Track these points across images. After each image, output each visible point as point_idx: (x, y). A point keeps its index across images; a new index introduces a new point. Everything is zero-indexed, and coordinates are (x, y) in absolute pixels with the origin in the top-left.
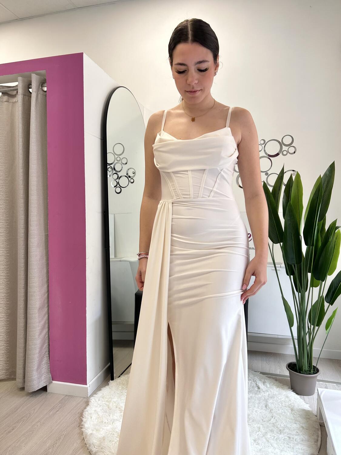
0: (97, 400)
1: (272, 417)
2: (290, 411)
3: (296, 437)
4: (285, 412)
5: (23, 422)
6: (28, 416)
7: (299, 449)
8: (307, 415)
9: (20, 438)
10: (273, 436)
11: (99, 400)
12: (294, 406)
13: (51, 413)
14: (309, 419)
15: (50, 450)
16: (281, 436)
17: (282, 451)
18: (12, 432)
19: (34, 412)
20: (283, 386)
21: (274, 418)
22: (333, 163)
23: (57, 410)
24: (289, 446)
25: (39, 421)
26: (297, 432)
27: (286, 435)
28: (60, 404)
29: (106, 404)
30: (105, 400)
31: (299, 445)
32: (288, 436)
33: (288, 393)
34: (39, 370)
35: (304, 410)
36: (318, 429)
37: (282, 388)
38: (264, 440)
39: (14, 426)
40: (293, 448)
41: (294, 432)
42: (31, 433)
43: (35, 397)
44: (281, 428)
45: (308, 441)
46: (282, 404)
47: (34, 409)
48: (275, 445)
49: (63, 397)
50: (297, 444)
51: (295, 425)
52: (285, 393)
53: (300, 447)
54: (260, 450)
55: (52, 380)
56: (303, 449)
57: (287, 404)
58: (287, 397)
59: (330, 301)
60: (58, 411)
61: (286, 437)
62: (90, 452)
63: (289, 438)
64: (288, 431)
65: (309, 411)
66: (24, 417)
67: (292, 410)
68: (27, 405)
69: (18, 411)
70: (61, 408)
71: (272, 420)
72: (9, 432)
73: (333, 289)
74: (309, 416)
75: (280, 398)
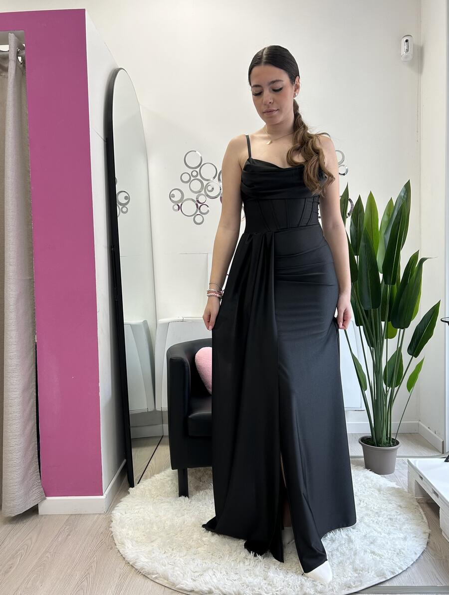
0: (124, 513)
1: (361, 501)
2: (377, 492)
3: (399, 517)
4: (372, 494)
5: (21, 557)
6: (26, 548)
7: (407, 529)
8: (398, 492)
9: (28, 576)
10: (372, 520)
11: (126, 513)
12: (380, 486)
13: (60, 539)
14: (403, 496)
15: (85, 583)
16: (380, 519)
17: (389, 534)
18: (11, 572)
19: (32, 541)
20: (356, 467)
21: (363, 502)
22: (408, 183)
23: (67, 534)
24: (395, 528)
25: (46, 552)
26: (397, 513)
27: (385, 516)
28: (68, 527)
29: (139, 517)
30: (135, 511)
31: (406, 525)
32: (389, 517)
33: (365, 473)
34: (25, 482)
35: (393, 488)
36: (417, 506)
37: (357, 469)
38: (364, 525)
39: (10, 563)
40: (400, 529)
41: (393, 513)
42: (42, 567)
43: (23, 523)
44: (376, 511)
45: (413, 519)
46: (364, 486)
47: (31, 538)
48: (380, 530)
49: (67, 517)
50: (404, 524)
51: (390, 505)
52: (362, 474)
53: (408, 527)
54: (365, 536)
55: (45, 496)
56: (411, 528)
57: (370, 485)
58: (367, 477)
59: (413, 353)
60: (69, 535)
61: (387, 519)
62: (144, 575)
63: (391, 519)
64: (385, 512)
65: (398, 488)
66: (19, 550)
67: (379, 490)
68: (17, 533)
69: (6, 543)
70: (71, 531)
71: (362, 504)
72: (7, 572)
73: (418, 337)
74: (401, 493)
75: (359, 479)
